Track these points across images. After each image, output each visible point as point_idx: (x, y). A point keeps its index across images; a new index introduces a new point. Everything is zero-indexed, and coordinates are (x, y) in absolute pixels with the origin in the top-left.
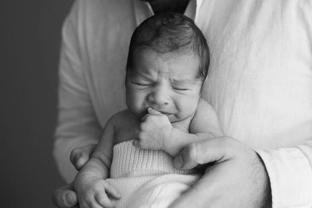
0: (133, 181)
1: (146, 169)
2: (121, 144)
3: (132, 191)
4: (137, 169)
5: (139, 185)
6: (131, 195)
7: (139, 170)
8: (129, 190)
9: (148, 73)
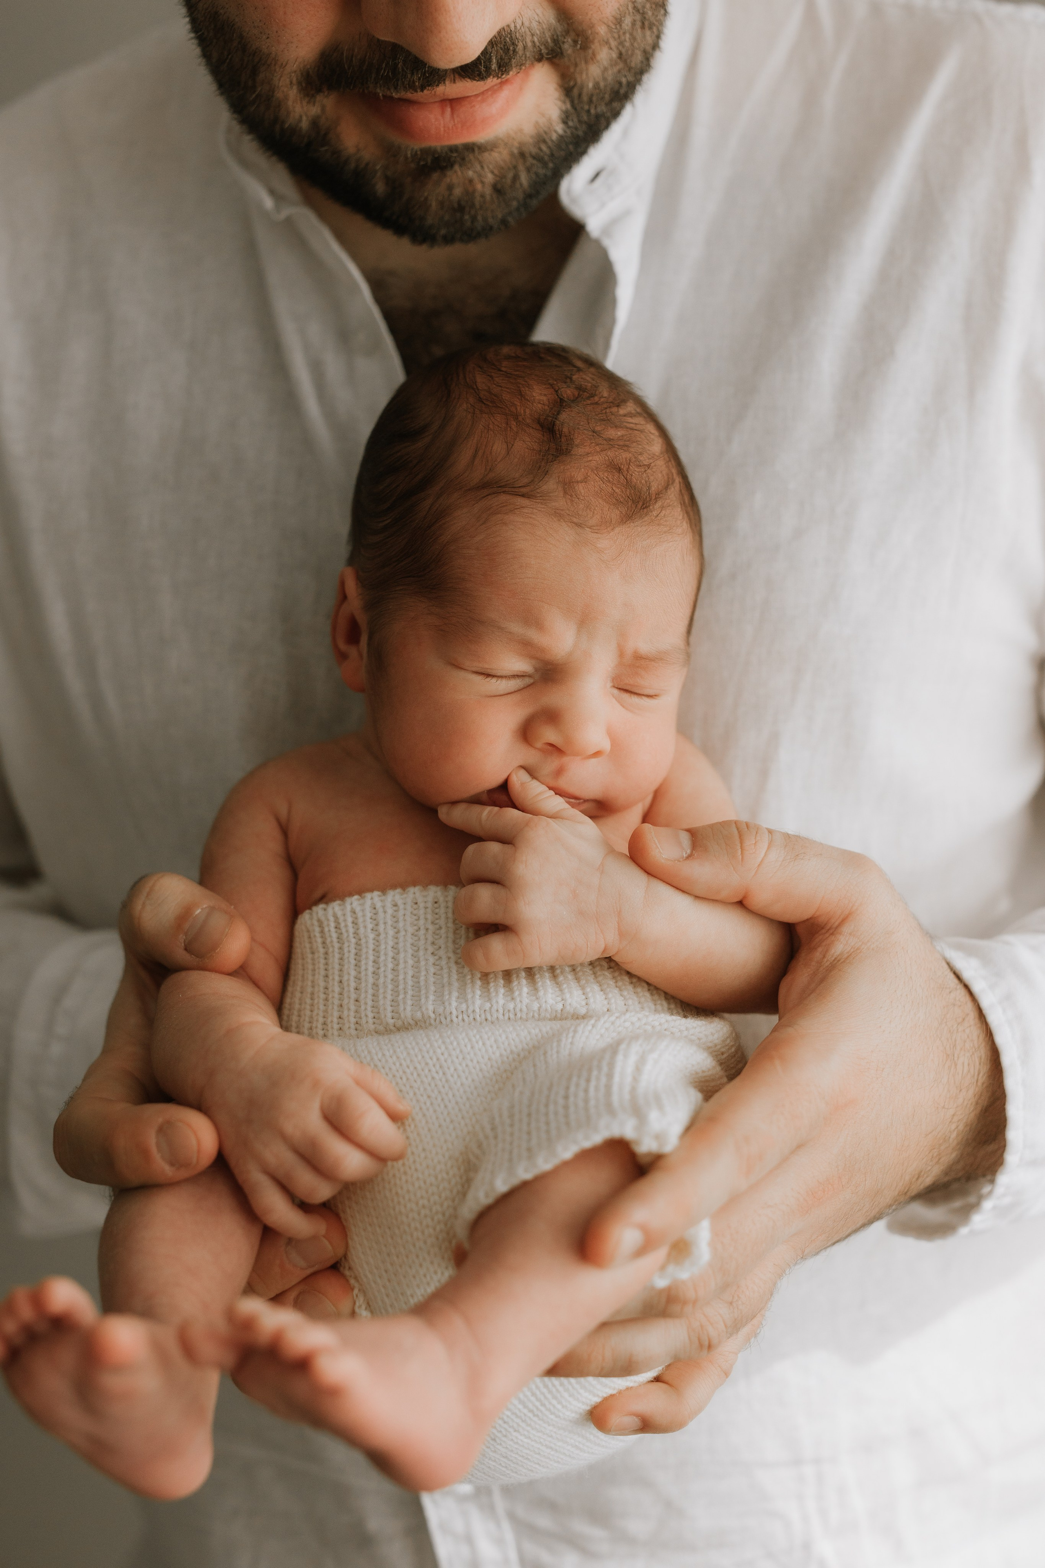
0: (470, 1040)
1: (487, 1006)
2: (354, 902)
3: (470, 1079)
4: (464, 1006)
5: (498, 1054)
6: (468, 1099)
7: (477, 1010)
8: (459, 1076)
9: (532, 619)
